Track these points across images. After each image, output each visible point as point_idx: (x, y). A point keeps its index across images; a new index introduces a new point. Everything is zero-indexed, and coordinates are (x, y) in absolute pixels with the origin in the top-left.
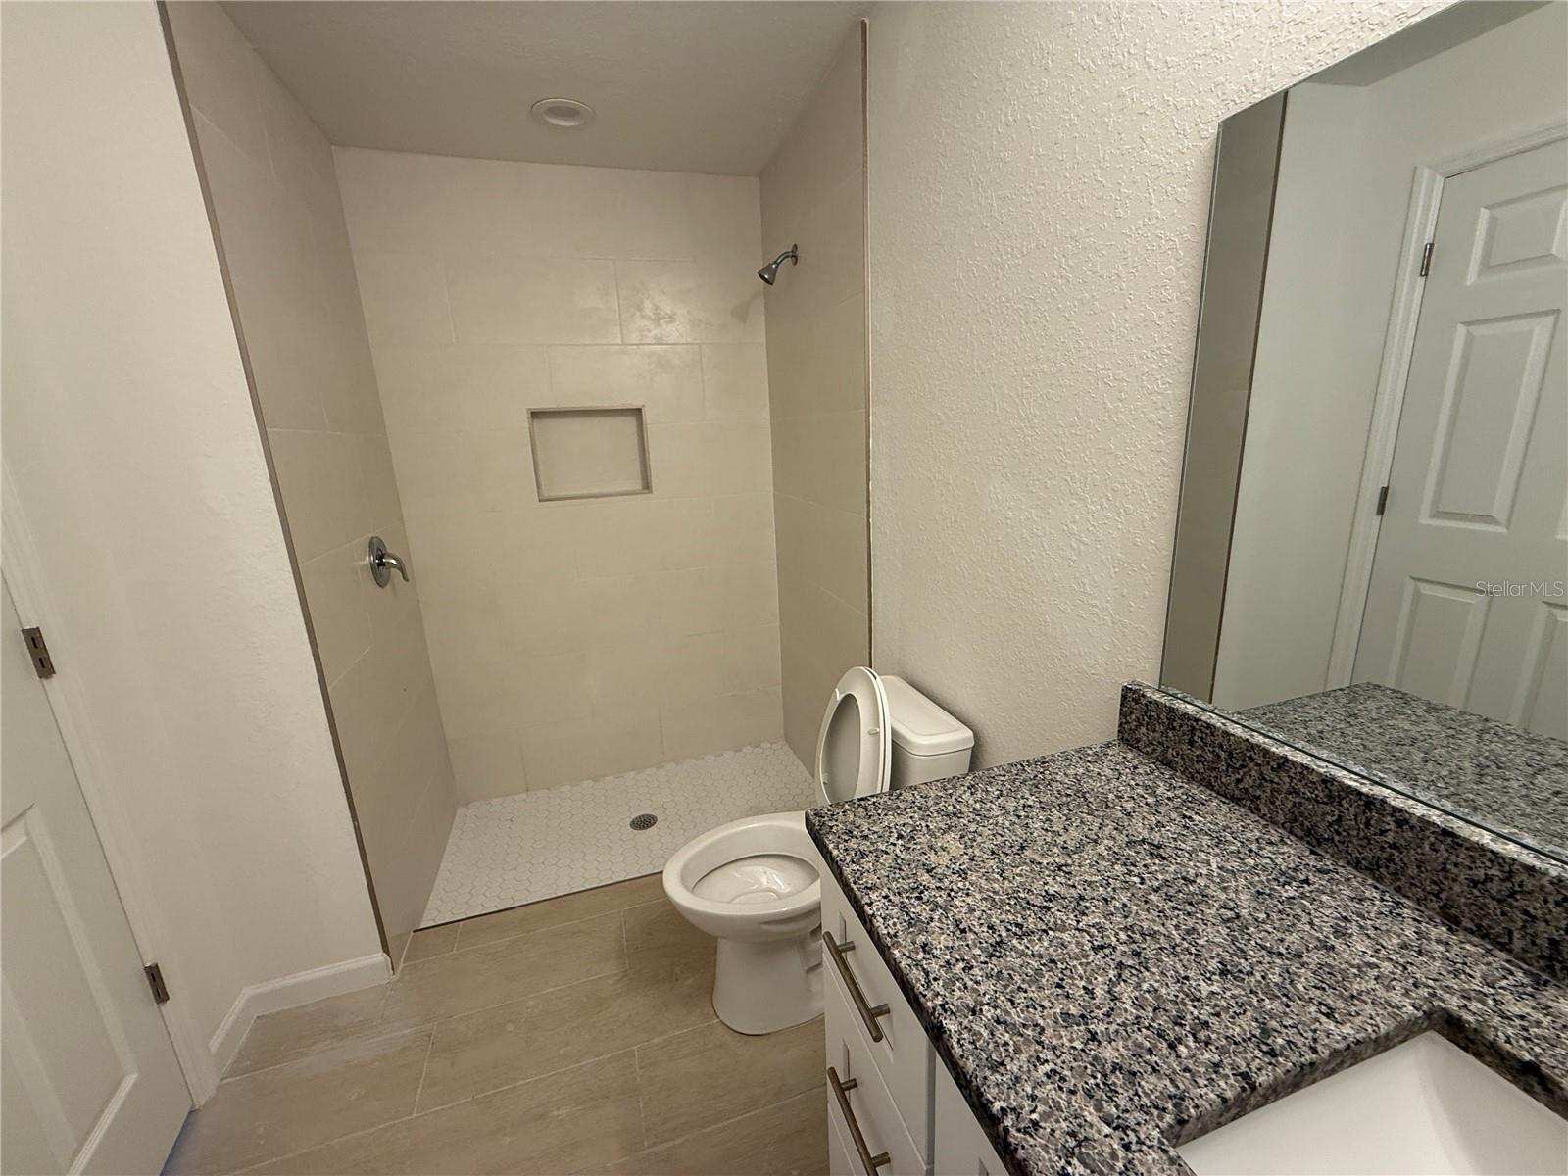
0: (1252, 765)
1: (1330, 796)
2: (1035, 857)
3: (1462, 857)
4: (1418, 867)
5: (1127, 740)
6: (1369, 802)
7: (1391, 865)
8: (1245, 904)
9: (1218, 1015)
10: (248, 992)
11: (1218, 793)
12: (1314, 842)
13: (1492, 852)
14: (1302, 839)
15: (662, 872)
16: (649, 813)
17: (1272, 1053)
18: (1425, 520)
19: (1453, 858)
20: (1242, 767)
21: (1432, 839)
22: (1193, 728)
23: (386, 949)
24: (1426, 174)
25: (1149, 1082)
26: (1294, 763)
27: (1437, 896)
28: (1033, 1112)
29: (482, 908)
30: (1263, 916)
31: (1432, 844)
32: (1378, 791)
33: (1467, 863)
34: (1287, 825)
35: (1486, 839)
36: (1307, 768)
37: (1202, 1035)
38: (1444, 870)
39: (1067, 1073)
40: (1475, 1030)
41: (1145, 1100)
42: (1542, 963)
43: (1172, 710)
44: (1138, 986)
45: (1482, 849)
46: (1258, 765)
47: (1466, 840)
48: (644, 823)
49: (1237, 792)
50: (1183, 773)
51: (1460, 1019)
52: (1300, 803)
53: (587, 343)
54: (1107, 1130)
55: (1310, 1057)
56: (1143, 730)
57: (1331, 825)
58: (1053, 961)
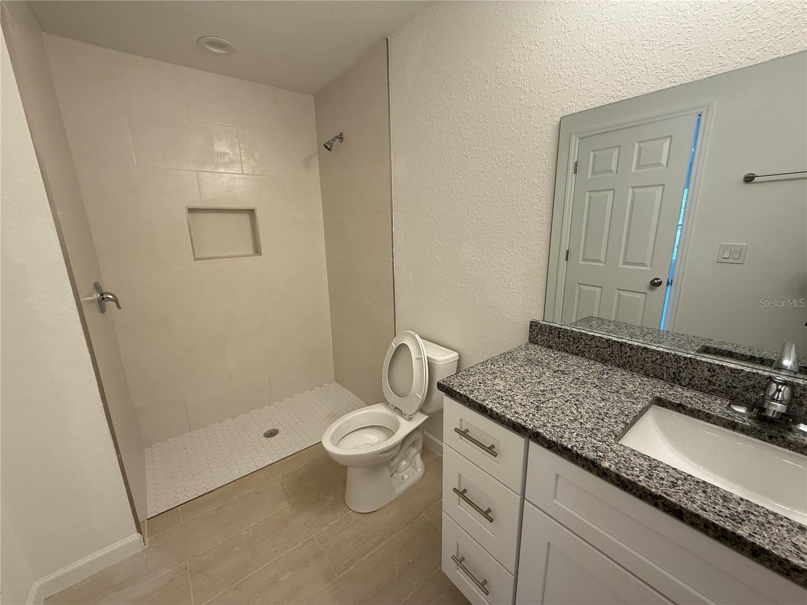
0: (581, 340)
1: (609, 345)
2: (529, 381)
3: (649, 355)
4: (637, 361)
5: (533, 341)
6: (622, 344)
7: (629, 363)
8: (596, 382)
9: (608, 410)
10: (37, 584)
11: (570, 353)
12: (604, 362)
13: (657, 351)
14: (600, 362)
15: (321, 442)
16: (273, 428)
17: (626, 415)
18: (581, 262)
19: (647, 356)
20: (579, 342)
21: (641, 351)
22: (560, 332)
23: (139, 530)
24: (574, 136)
25: (603, 430)
26: (596, 337)
27: (643, 369)
28: (580, 445)
29: (187, 498)
30: (603, 384)
31: (641, 353)
32: (623, 340)
33: (651, 356)
34: (595, 359)
35: (655, 348)
36: (601, 337)
37: (608, 416)
38: (644, 360)
39: (581, 433)
40: (665, 399)
41: (605, 434)
42: (671, 380)
43: (551, 326)
44: (584, 408)
45: (654, 350)
46: (584, 340)
47: (650, 349)
48: (272, 434)
49: (577, 351)
50: (556, 349)
51: (661, 398)
52: (599, 350)
53: (222, 171)
54: (601, 443)
55: (635, 414)
56: (539, 336)
57: (609, 355)
58: (556, 408)
